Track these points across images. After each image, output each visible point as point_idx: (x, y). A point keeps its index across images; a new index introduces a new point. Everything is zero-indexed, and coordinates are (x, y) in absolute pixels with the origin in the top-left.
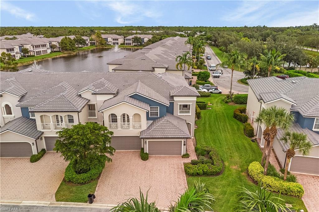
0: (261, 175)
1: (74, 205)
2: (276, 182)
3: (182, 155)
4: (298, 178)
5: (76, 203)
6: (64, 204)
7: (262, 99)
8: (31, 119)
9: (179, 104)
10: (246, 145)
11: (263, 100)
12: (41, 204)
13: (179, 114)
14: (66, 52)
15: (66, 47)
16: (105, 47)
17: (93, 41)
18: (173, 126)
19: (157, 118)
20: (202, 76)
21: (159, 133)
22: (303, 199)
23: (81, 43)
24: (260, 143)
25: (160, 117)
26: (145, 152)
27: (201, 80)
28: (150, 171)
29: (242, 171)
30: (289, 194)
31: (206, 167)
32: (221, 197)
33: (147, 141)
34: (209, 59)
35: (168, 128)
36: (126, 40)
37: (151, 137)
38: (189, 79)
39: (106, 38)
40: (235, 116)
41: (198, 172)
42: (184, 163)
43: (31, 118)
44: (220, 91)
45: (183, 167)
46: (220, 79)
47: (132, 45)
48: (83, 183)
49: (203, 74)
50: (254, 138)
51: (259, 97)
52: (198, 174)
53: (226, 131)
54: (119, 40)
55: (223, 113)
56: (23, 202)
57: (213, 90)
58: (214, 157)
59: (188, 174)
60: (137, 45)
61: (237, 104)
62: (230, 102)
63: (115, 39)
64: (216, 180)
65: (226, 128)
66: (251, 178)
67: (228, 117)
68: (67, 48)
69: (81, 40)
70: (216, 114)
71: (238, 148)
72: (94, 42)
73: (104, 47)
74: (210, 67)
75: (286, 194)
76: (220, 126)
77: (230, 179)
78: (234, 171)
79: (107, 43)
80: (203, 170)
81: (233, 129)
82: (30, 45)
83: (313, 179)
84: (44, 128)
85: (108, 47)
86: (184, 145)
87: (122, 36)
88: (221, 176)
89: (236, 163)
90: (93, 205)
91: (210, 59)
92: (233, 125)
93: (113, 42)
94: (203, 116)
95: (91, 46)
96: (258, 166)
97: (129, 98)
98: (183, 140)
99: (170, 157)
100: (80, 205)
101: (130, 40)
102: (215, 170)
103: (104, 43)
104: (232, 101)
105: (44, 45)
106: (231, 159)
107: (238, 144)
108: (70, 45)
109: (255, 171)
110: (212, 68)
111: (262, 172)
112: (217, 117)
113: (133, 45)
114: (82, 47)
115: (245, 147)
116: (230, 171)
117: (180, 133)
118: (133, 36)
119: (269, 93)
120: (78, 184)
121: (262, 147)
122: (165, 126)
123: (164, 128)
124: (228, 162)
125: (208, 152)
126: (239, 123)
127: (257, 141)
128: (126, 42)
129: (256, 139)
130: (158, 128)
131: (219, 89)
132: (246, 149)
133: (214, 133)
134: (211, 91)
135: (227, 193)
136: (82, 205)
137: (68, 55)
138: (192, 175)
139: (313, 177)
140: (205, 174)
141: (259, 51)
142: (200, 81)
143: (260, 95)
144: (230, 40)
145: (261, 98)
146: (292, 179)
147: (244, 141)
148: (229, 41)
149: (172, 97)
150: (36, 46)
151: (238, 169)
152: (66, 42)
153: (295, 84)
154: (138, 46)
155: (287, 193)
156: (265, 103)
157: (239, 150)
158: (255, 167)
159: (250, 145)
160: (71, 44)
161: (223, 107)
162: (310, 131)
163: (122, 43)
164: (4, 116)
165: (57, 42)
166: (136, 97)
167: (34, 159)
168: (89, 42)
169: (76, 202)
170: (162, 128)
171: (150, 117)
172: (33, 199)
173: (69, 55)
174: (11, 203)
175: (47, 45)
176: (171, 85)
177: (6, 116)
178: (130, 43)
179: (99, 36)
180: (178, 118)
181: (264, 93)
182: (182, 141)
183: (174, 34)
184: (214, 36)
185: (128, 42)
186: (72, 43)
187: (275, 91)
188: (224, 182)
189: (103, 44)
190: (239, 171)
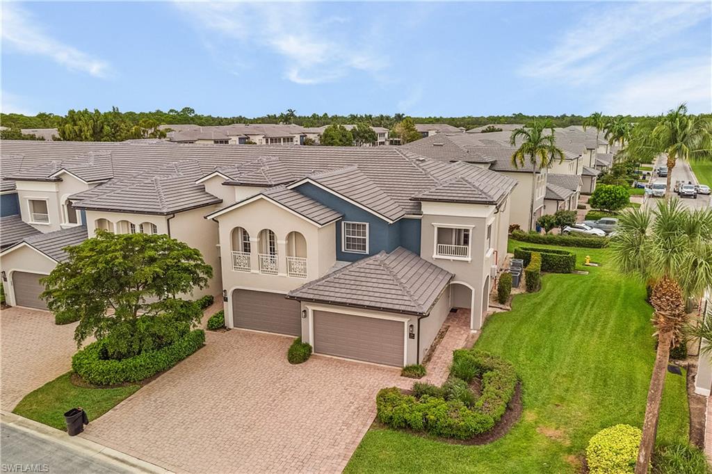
3: (404, 368)
9: (437, 224)
13: (435, 256)
17: (396, 137)
19: (363, 256)
21: (343, 291)
25: (372, 254)
26: (303, 341)
29: (569, 451)
31: (438, 409)
33: (310, 308)
34: (663, 176)
37: (317, 297)
38: (558, 200)
39: (424, 132)
49: (606, 192)
52: (408, 427)
53: (594, 331)
55: (618, 287)
58: (488, 387)
64: (458, 458)
65: (600, 324)
67: (626, 297)
69: (366, 132)
70: (593, 288)
76: (585, 315)
78: (544, 444)
81: (621, 329)
82: (261, 137)
86: (412, 336)
88: (484, 447)
89: (564, 422)
90: (74, 442)
94: (547, 287)
97: (289, 191)
98: (406, 320)
100: (46, 433)
102: (462, 423)
105: (288, 139)
106: (557, 405)
107: (612, 369)
108: (340, 141)
112: (589, 295)
116: (529, 439)
117: (400, 297)
120: (91, 383)
121: (700, 391)
122: (369, 275)
124: (538, 413)
125: (484, 372)
129: (689, 366)
130: (347, 277)
133: (550, 329)
140: (433, 429)
142: (597, 213)
149: (418, 202)
150: (272, 139)
151: (559, 440)
152: (333, 135)
157: (606, 385)
160: (344, 140)
165: (316, 135)
166: (307, 191)
168: (386, 140)
171: (343, 250)
175: (295, 139)
176: (432, 178)
177: (67, 224)
179: (409, 127)
180: (431, 266)
182: (403, 323)
186: (345, 136)
190: (560, 447)
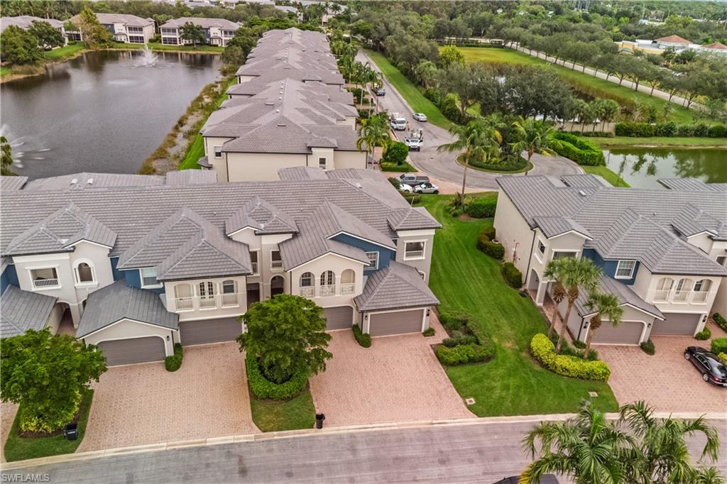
0: (552, 355)
1: (295, 434)
2: (575, 364)
3: (423, 331)
4: (599, 351)
5: (296, 431)
6: (278, 435)
7: (537, 226)
8: (143, 290)
9: (406, 242)
10: (515, 303)
11: (539, 227)
12: (240, 439)
13: (405, 259)
14: (17, 68)
15: (16, 54)
16: (111, 49)
17: (73, 30)
18: (407, 285)
19: (375, 271)
20: (393, 153)
22: (609, 383)
23: (49, 41)
24: (535, 298)
25: (380, 269)
26: (364, 332)
27: (391, 161)
28: (384, 365)
29: (521, 350)
30: (592, 378)
31: (471, 350)
32: (504, 394)
33: (369, 314)
34: (380, 95)
35: (400, 289)
36: (164, 30)
39: (108, 25)
40: (481, 247)
41: (461, 359)
42: (431, 346)
43: (142, 287)
44: (436, 188)
45: (432, 351)
46: (423, 154)
47: (178, 44)
48: (288, 397)
49: (395, 148)
50: (522, 289)
51: (532, 223)
52: (461, 363)
53: (474, 278)
54: (144, 29)
55: (456, 240)
56: (208, 440)
57: (423, 186)
58: (477, 332)
59: (445, 363)
60: (192, 45)
61: (474, 217)
62: (461, 214)
63: (135, 29)
64: (489, 369)
65: (472, 273)
66: (537, 360)
67: (467, 247)
68: (19, 56)
69: (50, 35)
71: (503, 311)
72: (75, 32)
73: (108, 49)
74: (395, 123)
75: (588, 379)
76: (461, 268)
77: (508, 365)
78: (509, 351)
79: (114, 36)
80: (468, 356)
81: (485, 275)
83: (617, 351)
84: (179, 307)
85: (118, 49)
86: (428, 315)
87: (150, 19)
88: (493, 361)
89: (508, 338)
90: (326, 431)
91: (383, 95)
92: (483, 266)
93: (129, 35)
95: (72, 44)
96: (545, 340)
97: (331, 241)
98: (425, 309)
99: (404, 336)
101: (174, 31)
102: (484, 354)
103: (106, 36)
104: (465, 212)
106: (499, 330)
107: (501, 302)
108: (25, 47)
109: (544, 349)
110: (398, 125)
111: (553, 350)
112: (449, 250)
113: (183, 44)
114: (50, 50)
115: (513, 307)
116: (504, 351)
117: (421, 297)
118: (182, 21)
119: (549, 217)
121: (540, 304)
122: (395, 286)
123: (394, 289)
124: (496, 337)
125: (465, 323)
126: (490, 259)
127: (527, 294)
128: (165, 36)
129: (525, 291)
131: (433, 185)
132: (516, 311)
133: (456, 283)
134: (420, 189)
135: (511, 387)
136: (308, 433)
137: (26, 76)
138: (453, 365)
139: (616, 348)
140: (472, 361)
141: (492, 92)
142: (390, 164)
143: (534, 220)
144: (420, 49)
145: (536, 223)
146: (592, 357)
147: (509, 296)
148: (417, 51)
149: (395, 232)
151: (514, 347)
152: (16, 42)
153: (584, 198)
154: (195, 46)
155: (589, 377)
156: (547, 238)
157: (506, 312)
158: (541, 343)
159: (520, 302)
160: (28, 46)
161: (452, 225)
162: (611, 280)
163: (152, 37)
164: (76, 285)
166: (343, 239)
167: (173, 365)
168: (64, 35)
169: (295, 429)
170: (391, 290)
172: (222, 434)
173: (28, 77)
174: (188, 444)
176: (385, 206)
177: (80, 284)
178: (175, 40)
179: (90, 20)
180: (405, 266)
181: (541, 217)
182: (423, 309)
183: (274, 13)
184: (375, 28)
185: (169, 36)
187: (560, 215)
188: (501, 371)
189: (104, 41)
190: (516, 350)
